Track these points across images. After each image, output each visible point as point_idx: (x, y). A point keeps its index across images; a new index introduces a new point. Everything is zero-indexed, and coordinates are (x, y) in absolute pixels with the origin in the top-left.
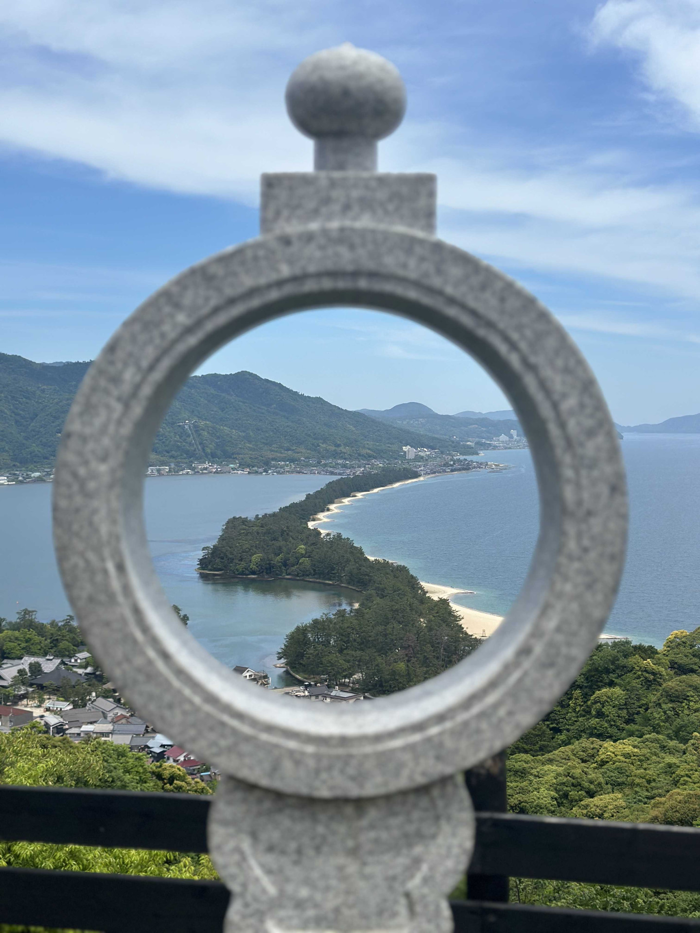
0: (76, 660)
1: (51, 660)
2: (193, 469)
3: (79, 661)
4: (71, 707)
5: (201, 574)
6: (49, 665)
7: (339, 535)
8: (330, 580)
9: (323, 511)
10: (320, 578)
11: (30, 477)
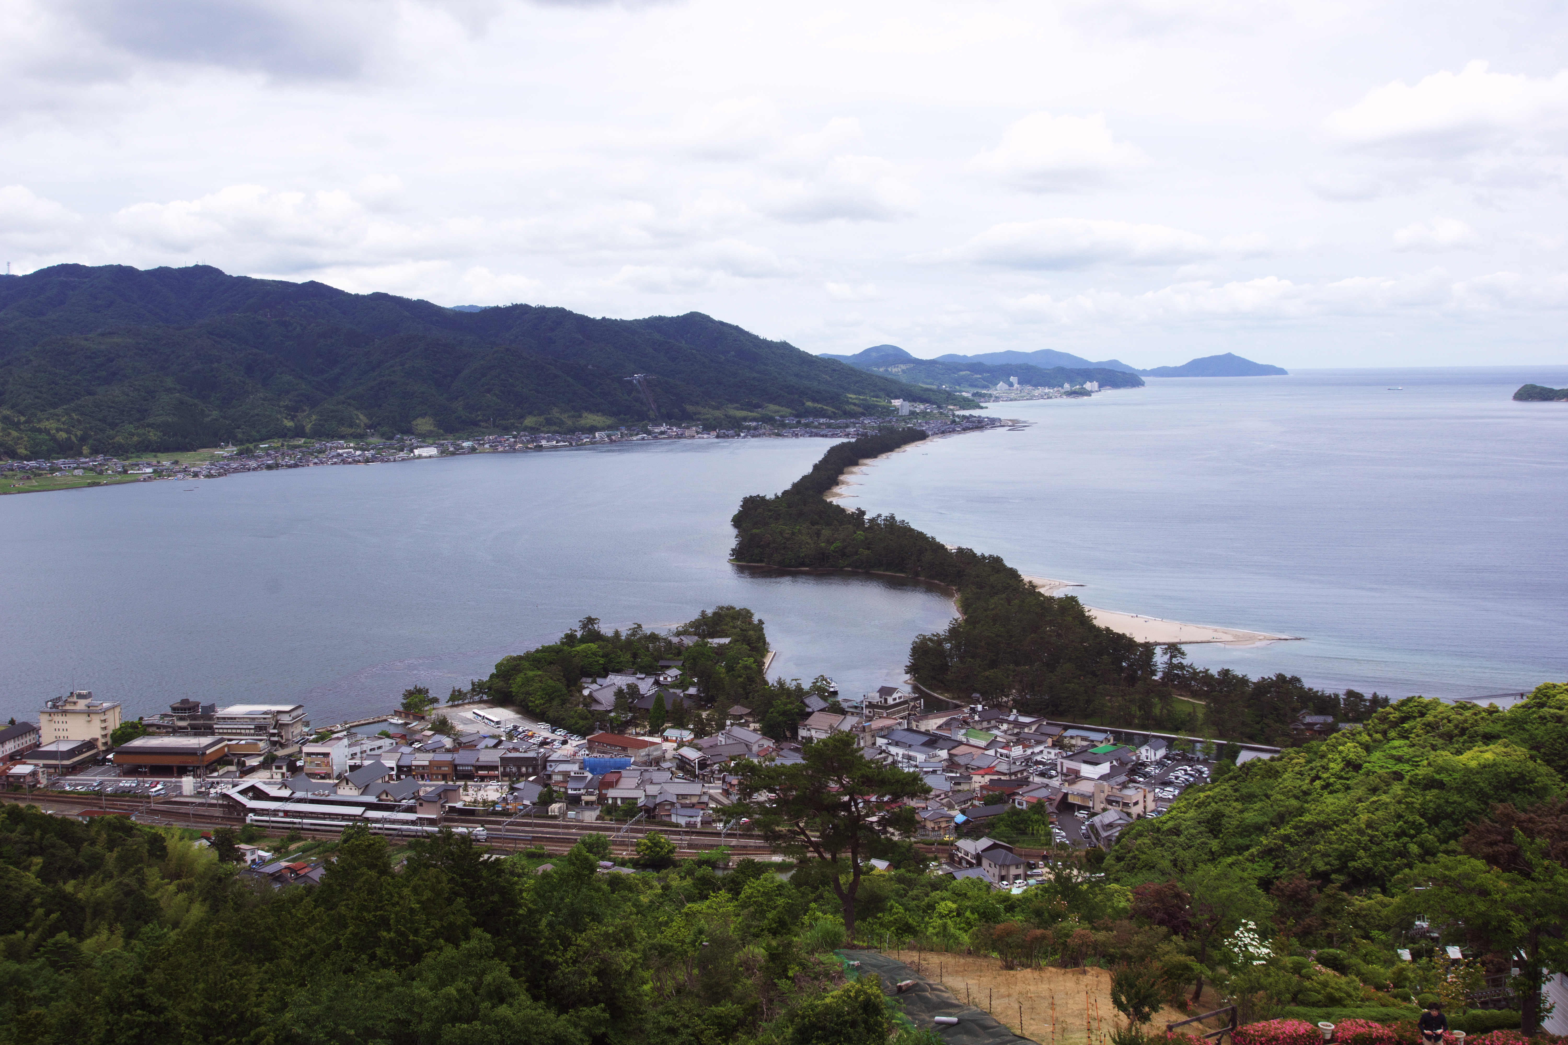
0: (665, 679)
1: (643, 679)
2: (649, 433)
3: (669, 679)
4: (692, 736)
5: (738, 566)
6: (646, 686)
7: (893, 517)
8: (902, 571)
9: (837, 484)
10: (887, 570)
11: (463, 448)
